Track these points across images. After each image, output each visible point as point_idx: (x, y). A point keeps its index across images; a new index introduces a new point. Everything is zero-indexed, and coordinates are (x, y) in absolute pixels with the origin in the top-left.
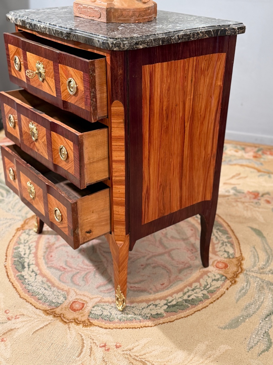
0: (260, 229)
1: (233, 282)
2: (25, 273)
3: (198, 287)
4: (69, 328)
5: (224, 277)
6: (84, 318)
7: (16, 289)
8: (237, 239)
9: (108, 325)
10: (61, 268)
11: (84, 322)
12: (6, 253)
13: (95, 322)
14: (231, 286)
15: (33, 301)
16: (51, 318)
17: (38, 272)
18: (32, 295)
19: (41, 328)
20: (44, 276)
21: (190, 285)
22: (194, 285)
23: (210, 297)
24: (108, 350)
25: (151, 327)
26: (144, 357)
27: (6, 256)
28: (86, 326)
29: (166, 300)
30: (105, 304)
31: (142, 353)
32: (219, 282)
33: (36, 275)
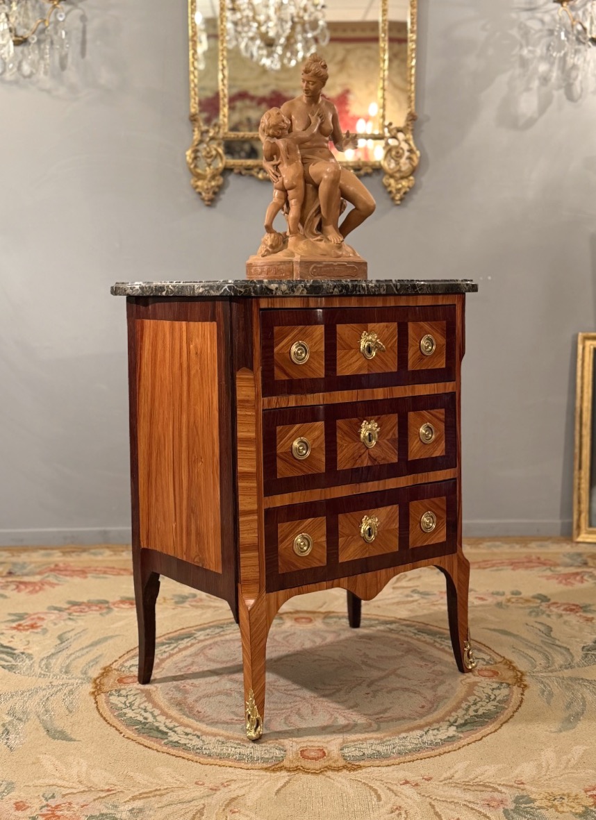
0: (501, 628)
1: (522, 686)
2: (174, 737)
3: (478, 699)
4: (329, 777)
5: (504, 685)
6: (341, 763)
7: (183, 758)
8: (480, 643)
9: (385, 762)
10: (234, 721)
11: (345, 767)
12: (109, 723)
13: (362, 763)
14: (523, 691)
15: (230, 763)
16: (284, 773)
17: (199, 734)
18: (220, 758)
19: (282, 787)
20: (215, 735)
21: (465, 699)
22: (471, 699)
23: (506, 707)
24: (417, 785)
25: (455, 750)
26: (477, 780)
27: (114, 727)
28: (354, 770)
29: (446, 721)
30: (356, 743)
31: (471, 777)
32: (502, 690)
33: (198, 737)
